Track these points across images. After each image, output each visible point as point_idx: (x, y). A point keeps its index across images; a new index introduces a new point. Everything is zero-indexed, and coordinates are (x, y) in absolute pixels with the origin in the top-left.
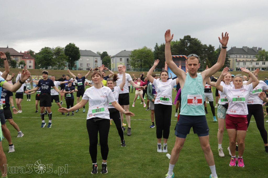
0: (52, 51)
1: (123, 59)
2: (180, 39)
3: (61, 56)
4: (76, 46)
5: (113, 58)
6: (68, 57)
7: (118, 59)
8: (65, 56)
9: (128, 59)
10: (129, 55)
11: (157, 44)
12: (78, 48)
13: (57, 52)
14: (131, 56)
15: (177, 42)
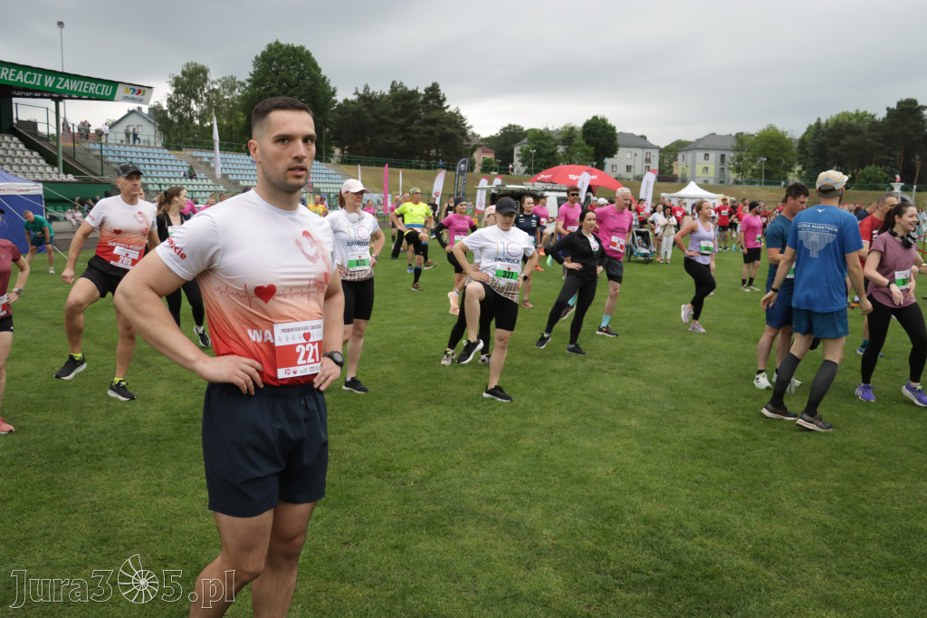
0: (554, 135)
1: (713, 156)
2: (888, 109)
3: (577, 146)
4: (609, 122)
5: (684, 153)
6: (593, 148)
7: (700, 155)
8: (587, 147)
9: (723, 157)
10: (732, 146)
11: (819, 119)
12: (613, 129)
13: (568, 138)
14: (736, 150)
15: (857, 115)
